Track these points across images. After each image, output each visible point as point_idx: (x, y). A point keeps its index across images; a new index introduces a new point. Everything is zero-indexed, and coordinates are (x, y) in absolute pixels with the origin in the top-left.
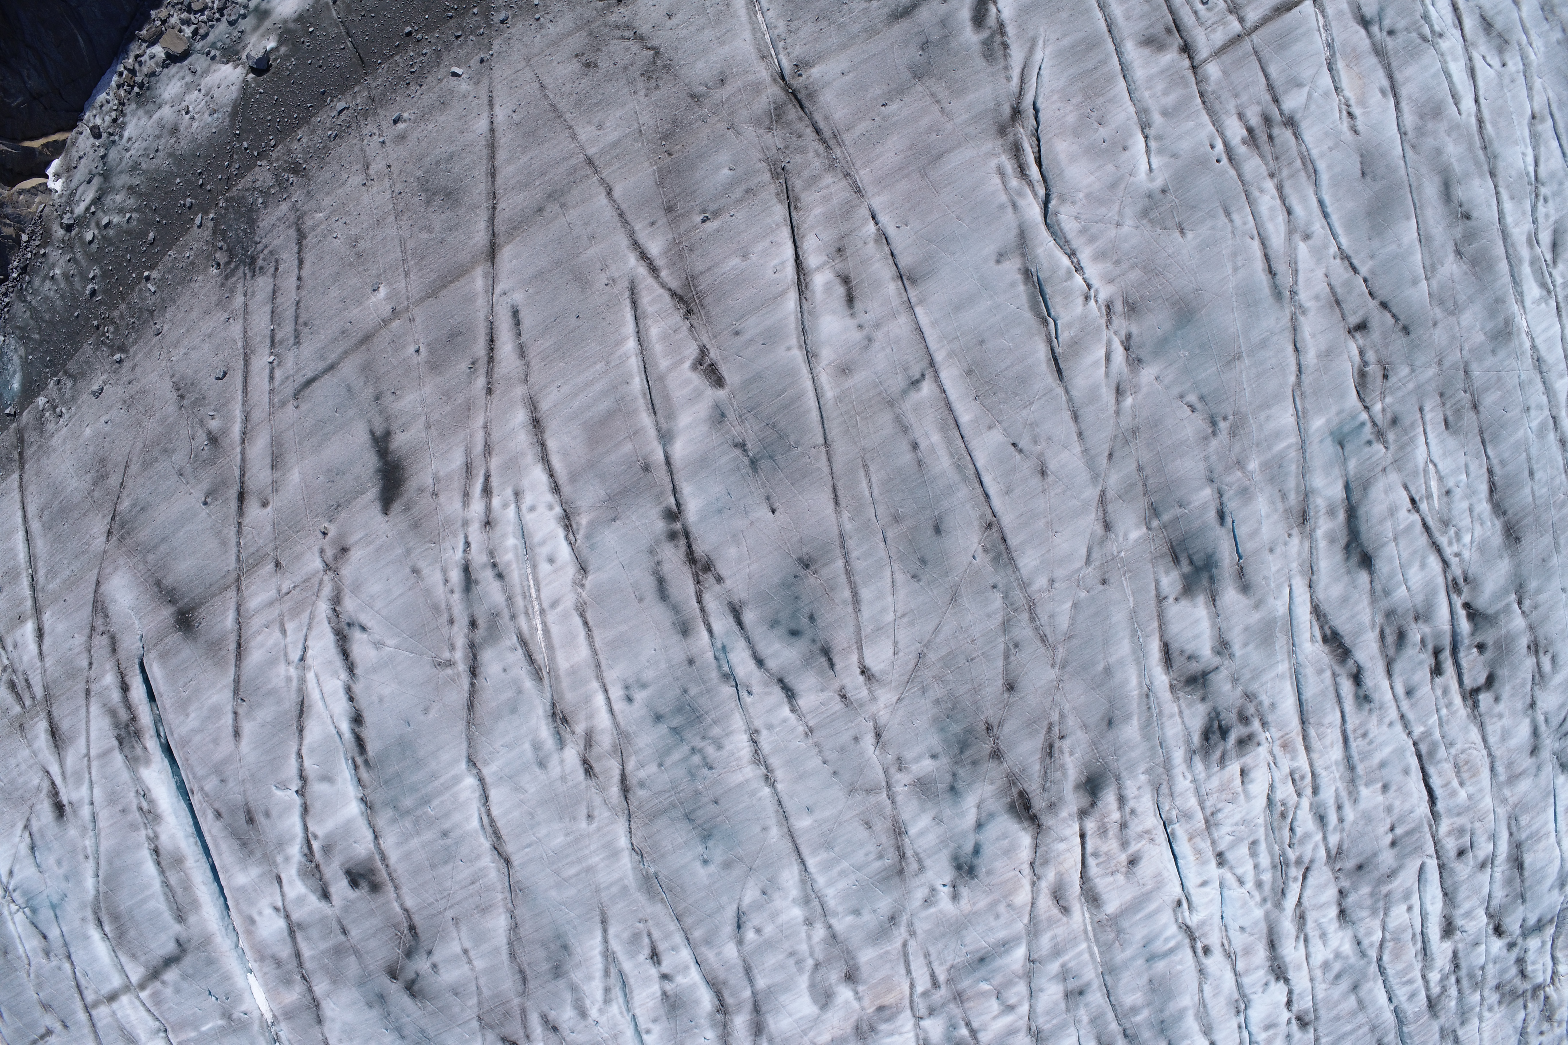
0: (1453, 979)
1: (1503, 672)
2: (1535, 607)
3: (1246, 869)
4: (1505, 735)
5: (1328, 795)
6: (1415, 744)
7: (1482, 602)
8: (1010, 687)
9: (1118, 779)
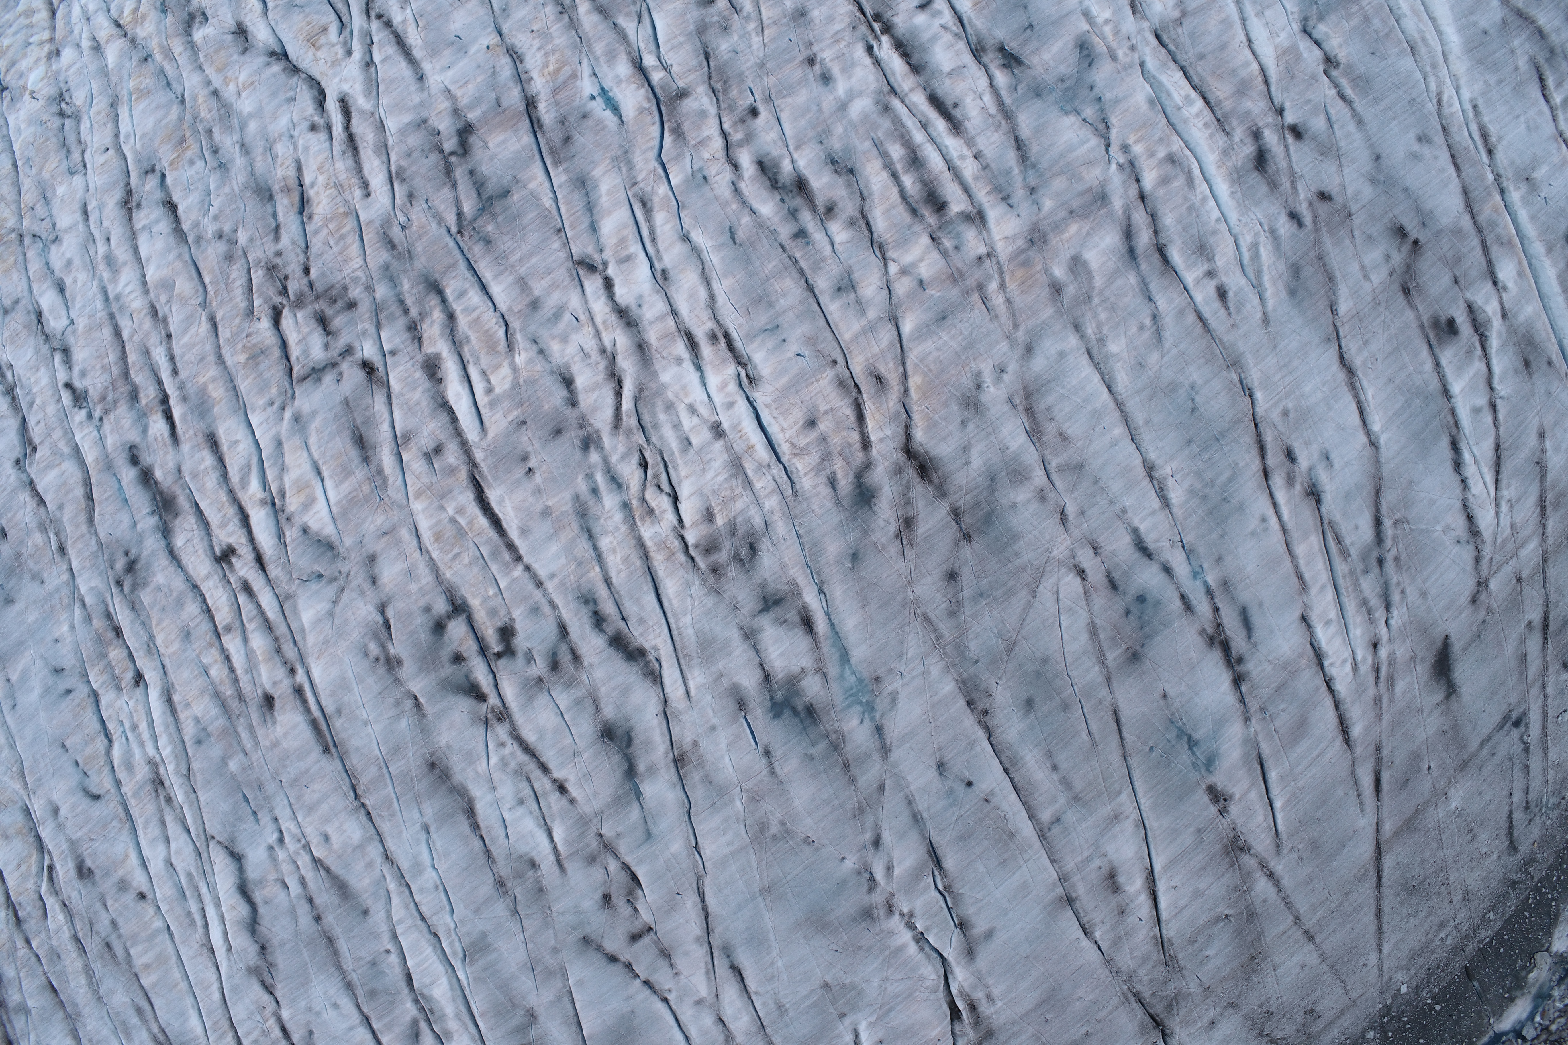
0: (414, 312)
1: (424, 636)
2: (397, 704)
3: (688, 422)
4: (410, 573)
5: (610, 501)
6: (519, 559)
7: (464, 704)
8: (952, 576)
9: (838, 502)
